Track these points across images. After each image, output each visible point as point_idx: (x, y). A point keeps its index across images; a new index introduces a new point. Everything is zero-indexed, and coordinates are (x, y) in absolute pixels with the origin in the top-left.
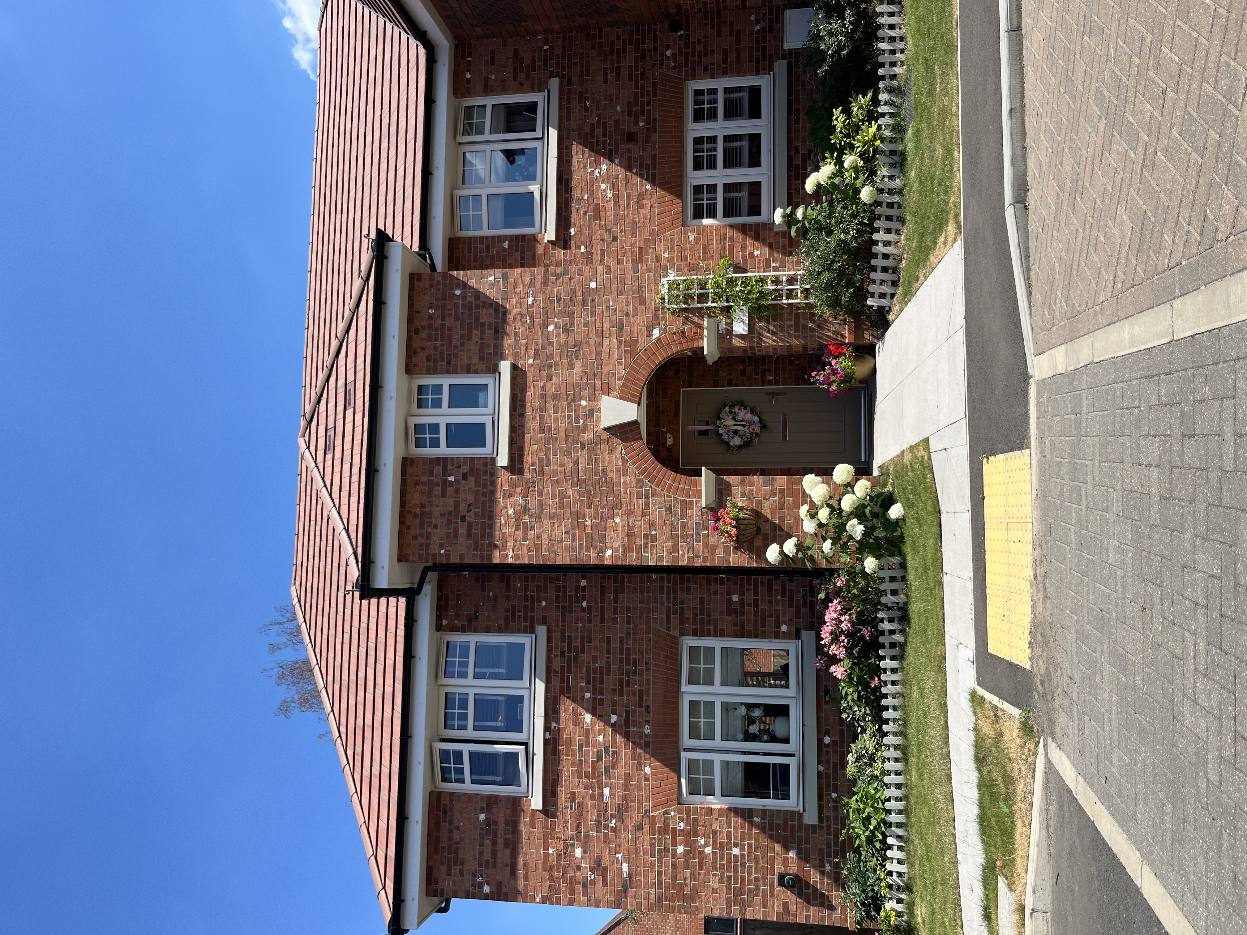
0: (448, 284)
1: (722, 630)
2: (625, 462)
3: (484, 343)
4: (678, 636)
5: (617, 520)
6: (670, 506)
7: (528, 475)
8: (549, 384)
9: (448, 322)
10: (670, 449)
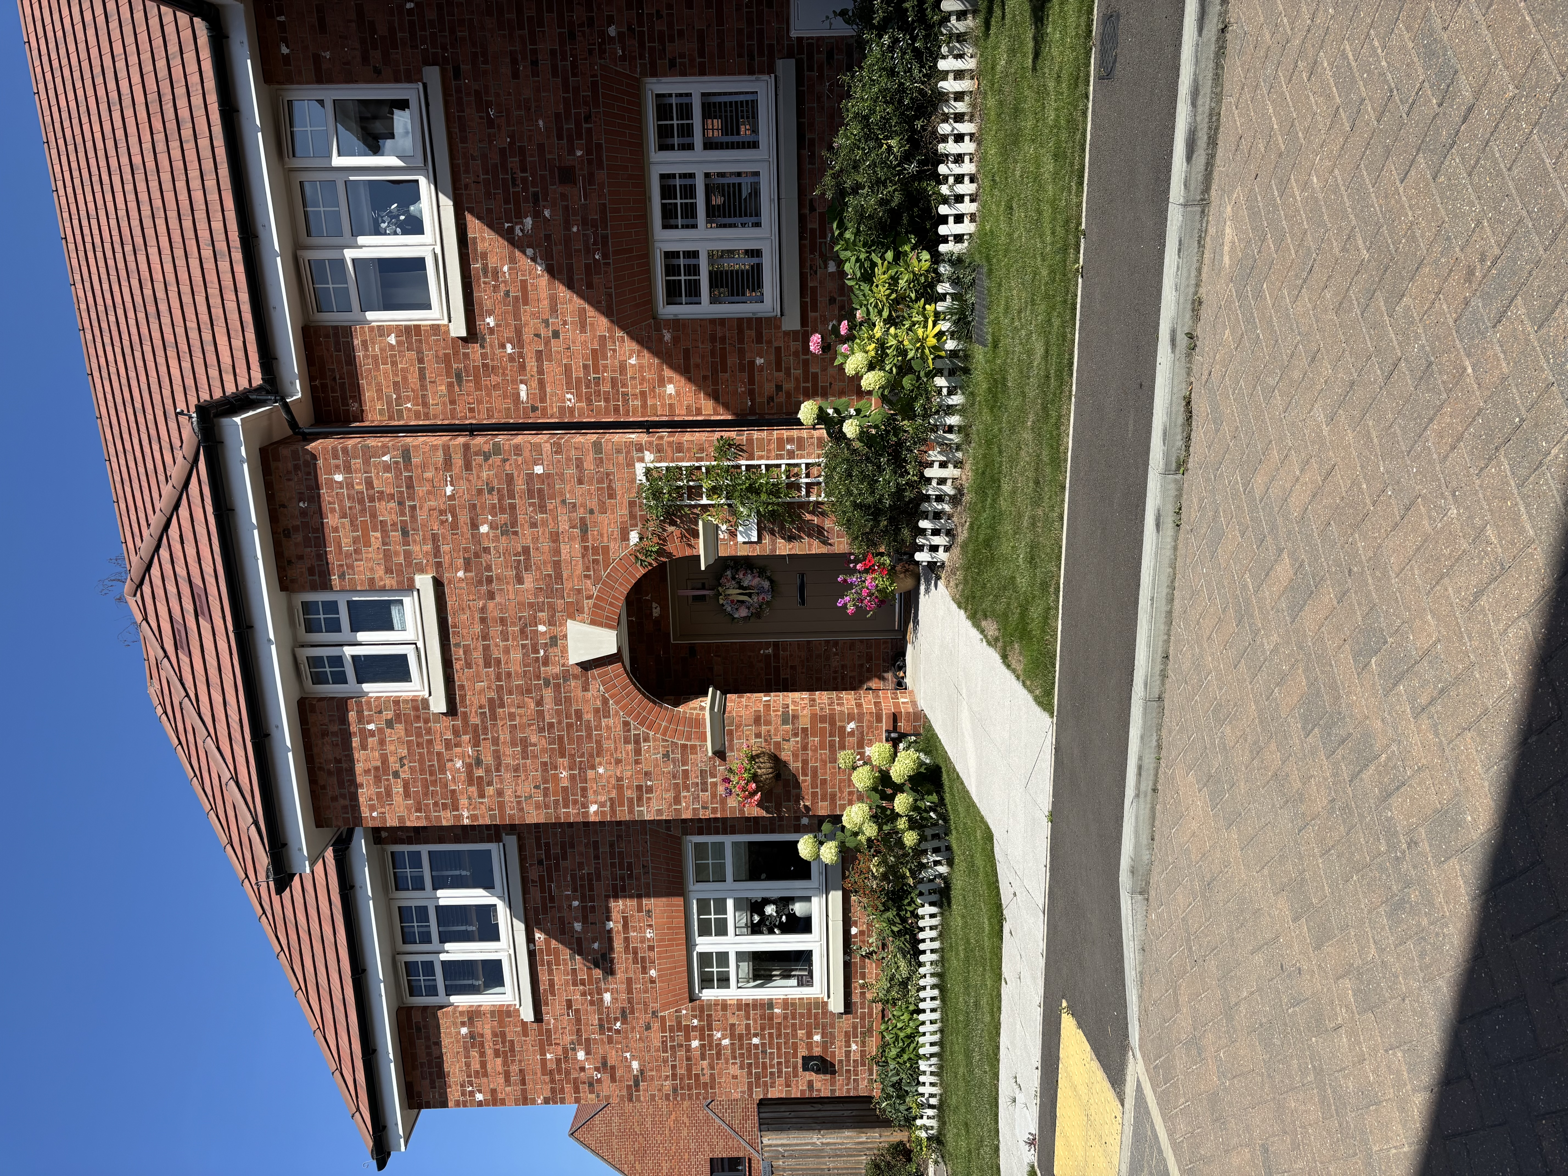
2: (605, 701)
3: (389, 550)
4: (679, 835)
5: (601, 770)
6: (668, 751)
8: (491, 605)
10: (658, 620)
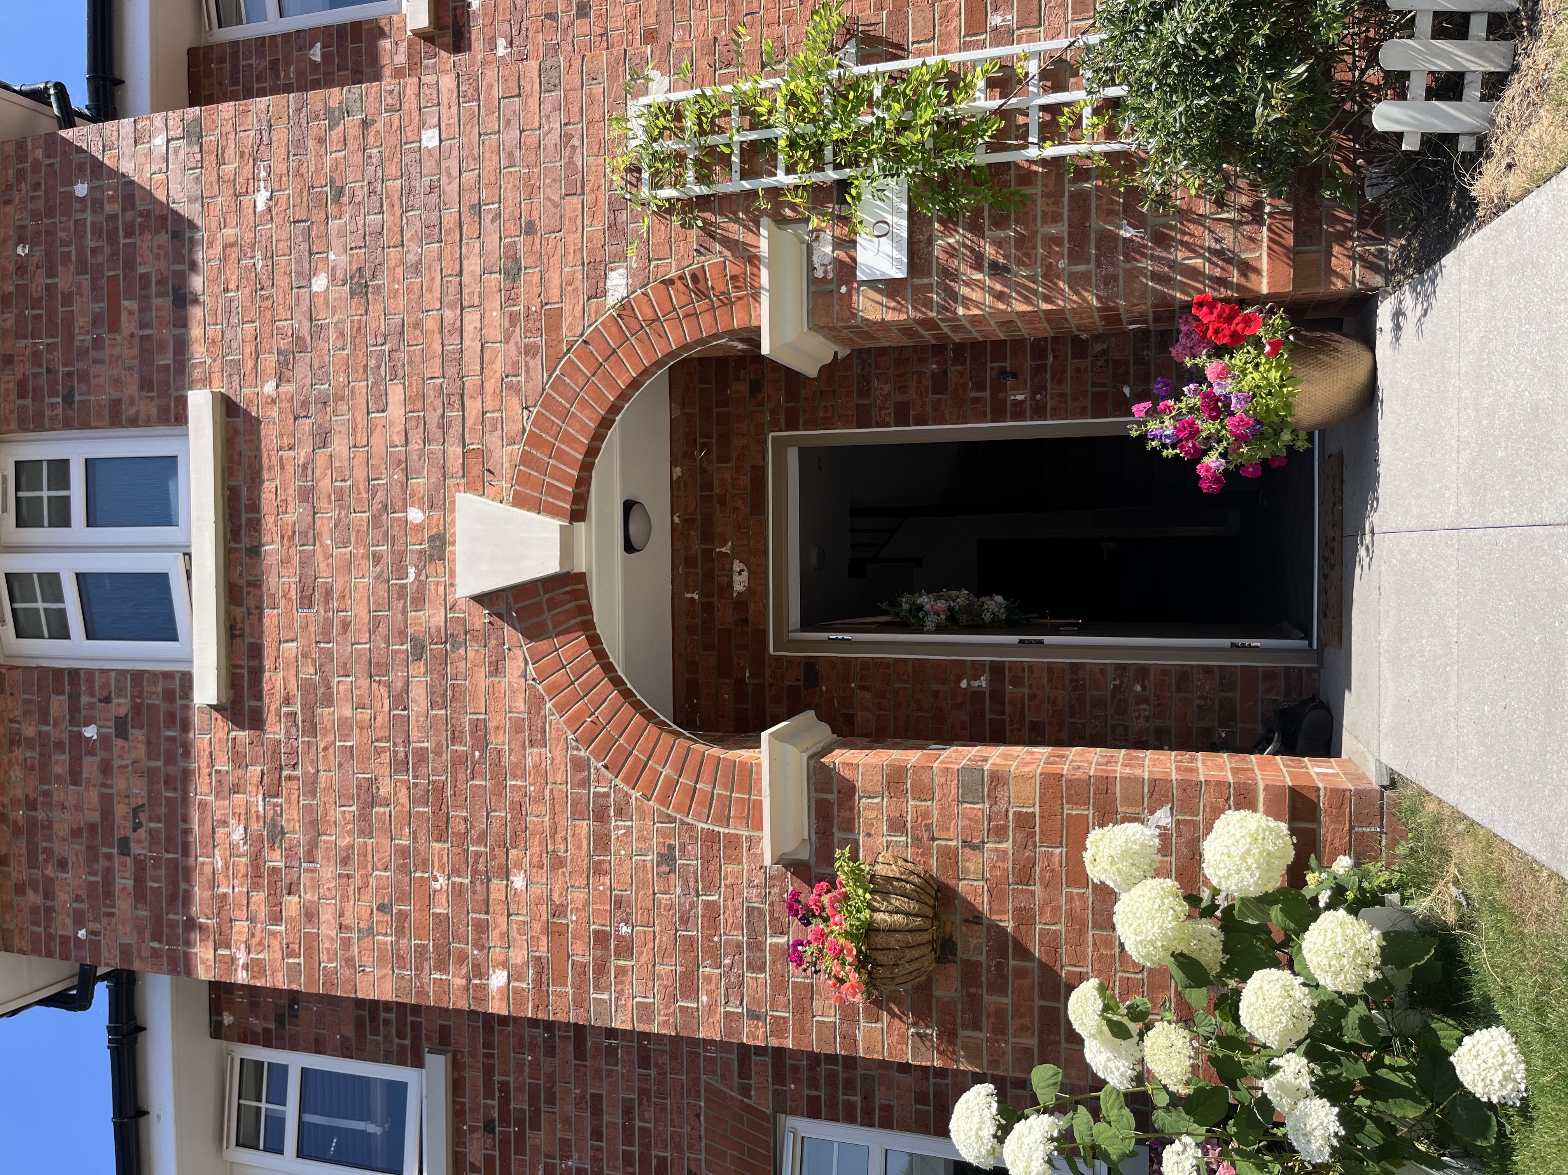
0: (57, 167)
1: (886, 1109)
2: (535, 704)
3: (149, 337)
4: (769, 1111)
5: (518, 881)
6: (671, 848)
7: (275, 730)
8: (321, 458)
9: (64, 281)
10: (741, 604)
